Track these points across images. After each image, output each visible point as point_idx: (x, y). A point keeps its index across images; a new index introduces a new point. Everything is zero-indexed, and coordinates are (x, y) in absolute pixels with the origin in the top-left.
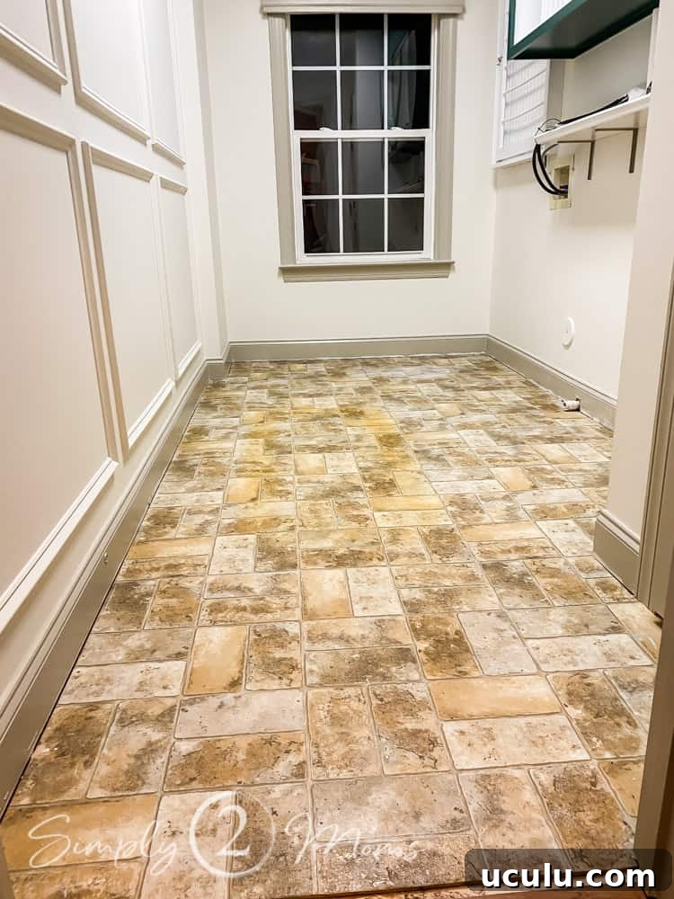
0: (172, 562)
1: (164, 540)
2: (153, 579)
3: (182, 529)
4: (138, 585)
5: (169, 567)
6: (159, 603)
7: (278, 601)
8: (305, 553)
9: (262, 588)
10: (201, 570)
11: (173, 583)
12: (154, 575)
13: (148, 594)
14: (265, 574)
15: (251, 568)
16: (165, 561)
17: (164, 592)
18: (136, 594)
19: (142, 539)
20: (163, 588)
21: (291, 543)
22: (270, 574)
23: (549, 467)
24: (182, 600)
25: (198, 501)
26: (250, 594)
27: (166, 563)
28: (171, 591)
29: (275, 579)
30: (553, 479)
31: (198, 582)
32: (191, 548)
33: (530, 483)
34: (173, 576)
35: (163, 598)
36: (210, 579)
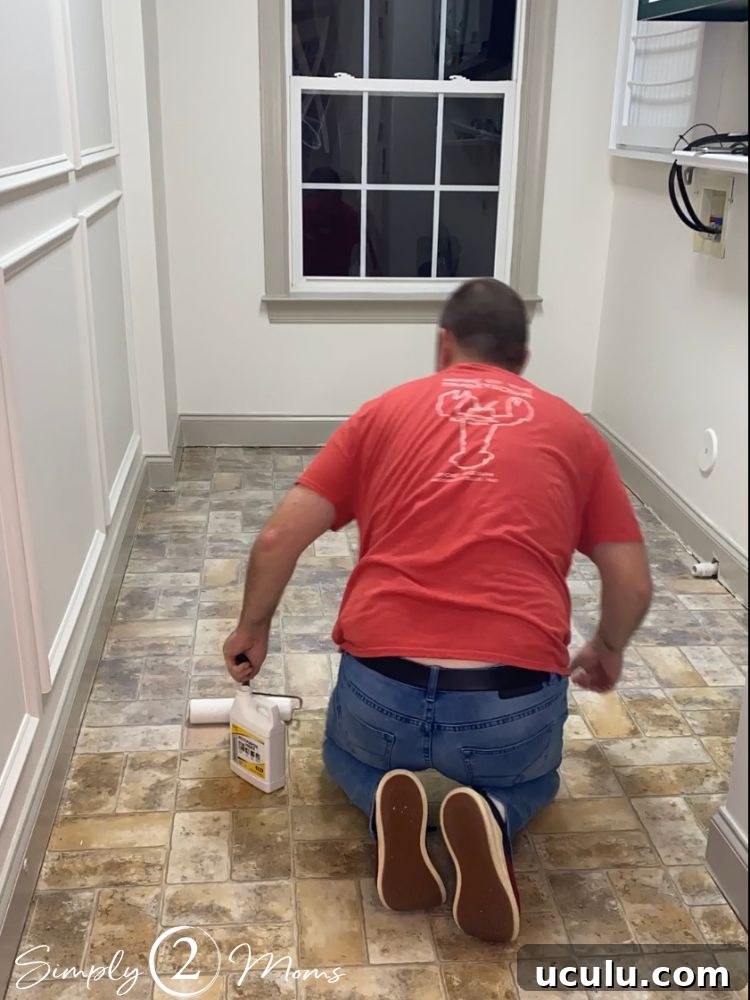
0: (114, 857)
1: (100, 817)
2: (90, 889)
3: (125, 797)
4: (70, 899)
5: (112, 867)
6: (101, 932)
7: (264, 933)
8: (302, 848)
9: (242, 909)
10: (156, 875)
11: (118, 896)
12: (91, 881)
13: (85, 916)
14: (247, 884)
15: (225, 875)
16: (102, 856)
17: (106, 912)
18: (67, 915)
19: (69, 813)
20: (106, 903)
21: (282, 828)
22: (254, 884)
23: (659, 694)
24: (130, 927)
25: (144, 742)
26: (226, 920)
27: (106, 860)
28: (116, 911)
29: (259, 895)
30: (662, 718)
31: (152, 896)
32: (140, 832)
33: (627, 724)
34: (116, 885)
35: (105, 924)
36: (170, 892)
